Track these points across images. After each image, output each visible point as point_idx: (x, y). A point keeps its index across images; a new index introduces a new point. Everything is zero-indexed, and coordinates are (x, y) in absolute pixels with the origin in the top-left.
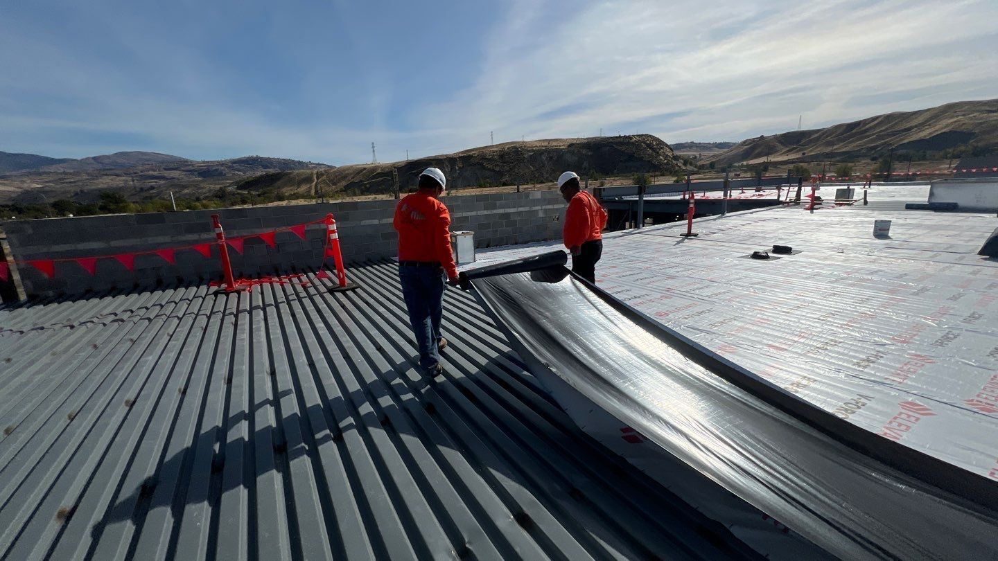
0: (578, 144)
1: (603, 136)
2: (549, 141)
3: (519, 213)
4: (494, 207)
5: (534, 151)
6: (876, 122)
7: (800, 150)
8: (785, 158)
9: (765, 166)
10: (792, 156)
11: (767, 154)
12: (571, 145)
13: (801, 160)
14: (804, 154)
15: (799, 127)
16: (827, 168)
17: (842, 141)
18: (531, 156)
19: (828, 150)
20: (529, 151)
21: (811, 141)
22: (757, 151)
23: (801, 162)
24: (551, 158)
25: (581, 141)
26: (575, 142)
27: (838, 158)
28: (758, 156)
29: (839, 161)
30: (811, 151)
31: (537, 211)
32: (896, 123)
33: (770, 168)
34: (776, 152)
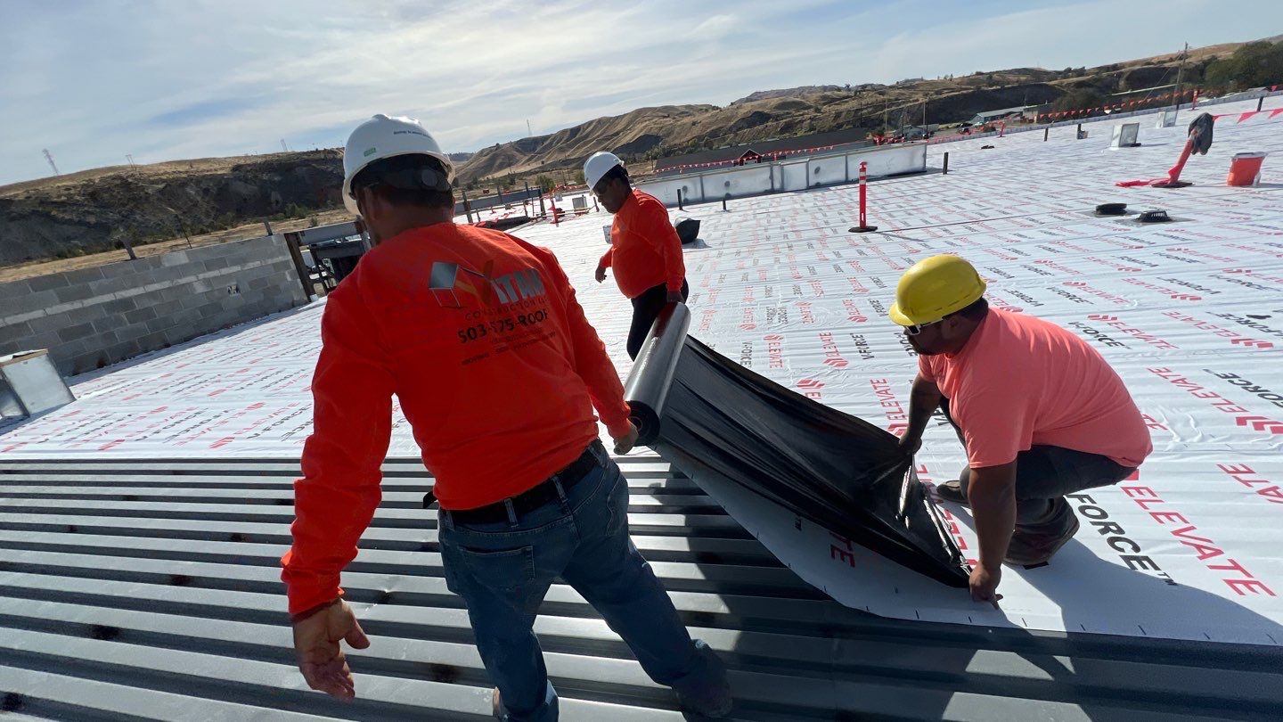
0: (249, 165)
1: (289, 151)
2: (191, 163)
3: (153, 295)
4: (87, 294)
5: (164, 181)
6: (592, 127)
7: (539, 159)
8: (527, 168)
9: (512, 179)
10: (534, 166)
11: (510, 165)
12: (237, 168)
13: (543, 169)
14: (543, 163)
15: (530, 134)
16: (567, 176)
17: (570, 146)
18: (161, 191)
19: (562, 157)
20: (153, 182)
21: (545, 148)
22: (498, 162)
23: (543, 172)
24: (206, 191)
25: (254, 161)
26: (242, 162)
27: (573, 165)
28: (501, 167)
29: (574, 168)
30: (548, 159)
31: (190, 284)
32: (607, 128)
33: (517, 181)
34: (517, 161)
